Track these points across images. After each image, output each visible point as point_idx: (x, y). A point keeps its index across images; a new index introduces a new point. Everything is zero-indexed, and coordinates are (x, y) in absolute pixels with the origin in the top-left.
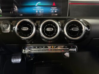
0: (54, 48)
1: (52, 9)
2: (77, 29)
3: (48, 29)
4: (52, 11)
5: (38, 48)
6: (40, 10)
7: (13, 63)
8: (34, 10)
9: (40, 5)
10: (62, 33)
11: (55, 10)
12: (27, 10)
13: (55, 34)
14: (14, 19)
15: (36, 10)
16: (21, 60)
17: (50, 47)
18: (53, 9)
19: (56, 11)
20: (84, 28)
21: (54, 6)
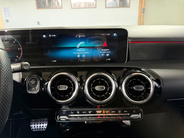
0: (106, 113)
1: (102, 51)
2: (142, 88)
3: (97, 88)
4: (102, 55)
6: (84, 53)
7: (34, 130)
8: (75, 53)
9: (83, 45)
10: (118, 92)
11: (106, 54)
12: (64, 54)
14: (44, 70)
15: (78, 54)
16: (46, 125)
17: (100, 112)
18: (104, 51)
19: (108, 55)
21: (105, 48)
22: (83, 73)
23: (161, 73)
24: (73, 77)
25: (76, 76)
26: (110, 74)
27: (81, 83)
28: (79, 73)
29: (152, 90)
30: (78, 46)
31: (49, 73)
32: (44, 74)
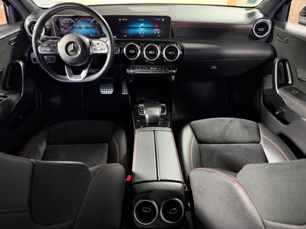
0: (155, 69)
1: (155, 30)
2: (173, 53)
3: (150, 52)
4: (155, 33)
5: (141, 69)
6: (144, 31)
7: (103, 93)
8: (138, 31)
9: (143, 26)
10: (161, 55)
11: (157, 32)
12: (132, 31)
13: (156, 57)
14: (121, 41)
15: (140, 32)
16: (113, 90)
17: (152, 68)
19: (158, 33)
20: (179, 52)
21: (157, 28)
22: (143, 44)
23: (187, 46)
24: (137, 46)
25: (139, 45)
26: (158, 45)
27: (142, 50)
28: (141, 44)
29: (179, 54)
30: (140, 26)
31: (124, 43)
32: (121, 43)
